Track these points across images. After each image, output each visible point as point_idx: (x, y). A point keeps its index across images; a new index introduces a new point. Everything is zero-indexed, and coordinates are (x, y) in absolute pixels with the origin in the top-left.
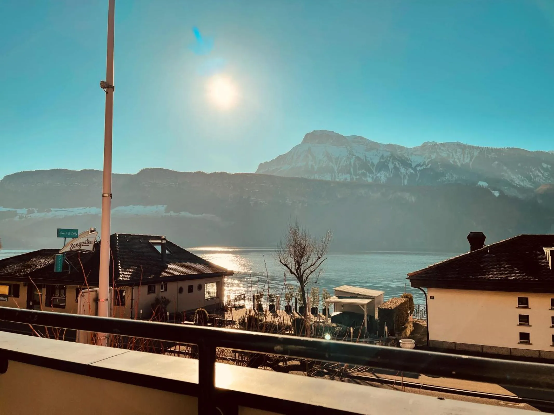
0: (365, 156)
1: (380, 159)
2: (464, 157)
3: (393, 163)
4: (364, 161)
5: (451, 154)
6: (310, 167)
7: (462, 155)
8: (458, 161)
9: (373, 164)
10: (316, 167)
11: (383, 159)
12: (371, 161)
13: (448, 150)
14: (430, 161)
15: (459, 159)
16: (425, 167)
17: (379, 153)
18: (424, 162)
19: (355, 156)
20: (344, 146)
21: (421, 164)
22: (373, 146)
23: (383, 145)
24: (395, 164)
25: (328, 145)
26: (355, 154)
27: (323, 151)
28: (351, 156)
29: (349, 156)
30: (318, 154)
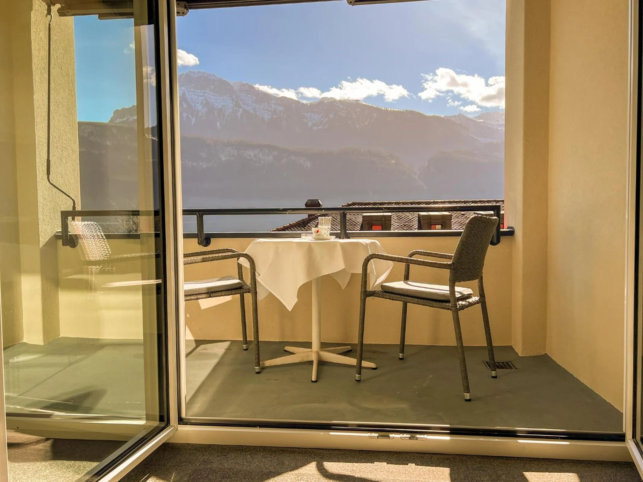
0: (255, 110)
1: (272, 114)
4: (254, 115)
9: (263, 119)
11: (276, 114)
12: (261, 116)
14: (328, 120)
16: (321, 127)
17: (271, 106)
18: (321, 121)
19: (242, 108)
20: (229, 95)
21: (318, 124)
25: (208, 92)
26: (242, 105)
27: (200, 98)
28: (238, 108)
29: (235, 108)
30: (195, 104)
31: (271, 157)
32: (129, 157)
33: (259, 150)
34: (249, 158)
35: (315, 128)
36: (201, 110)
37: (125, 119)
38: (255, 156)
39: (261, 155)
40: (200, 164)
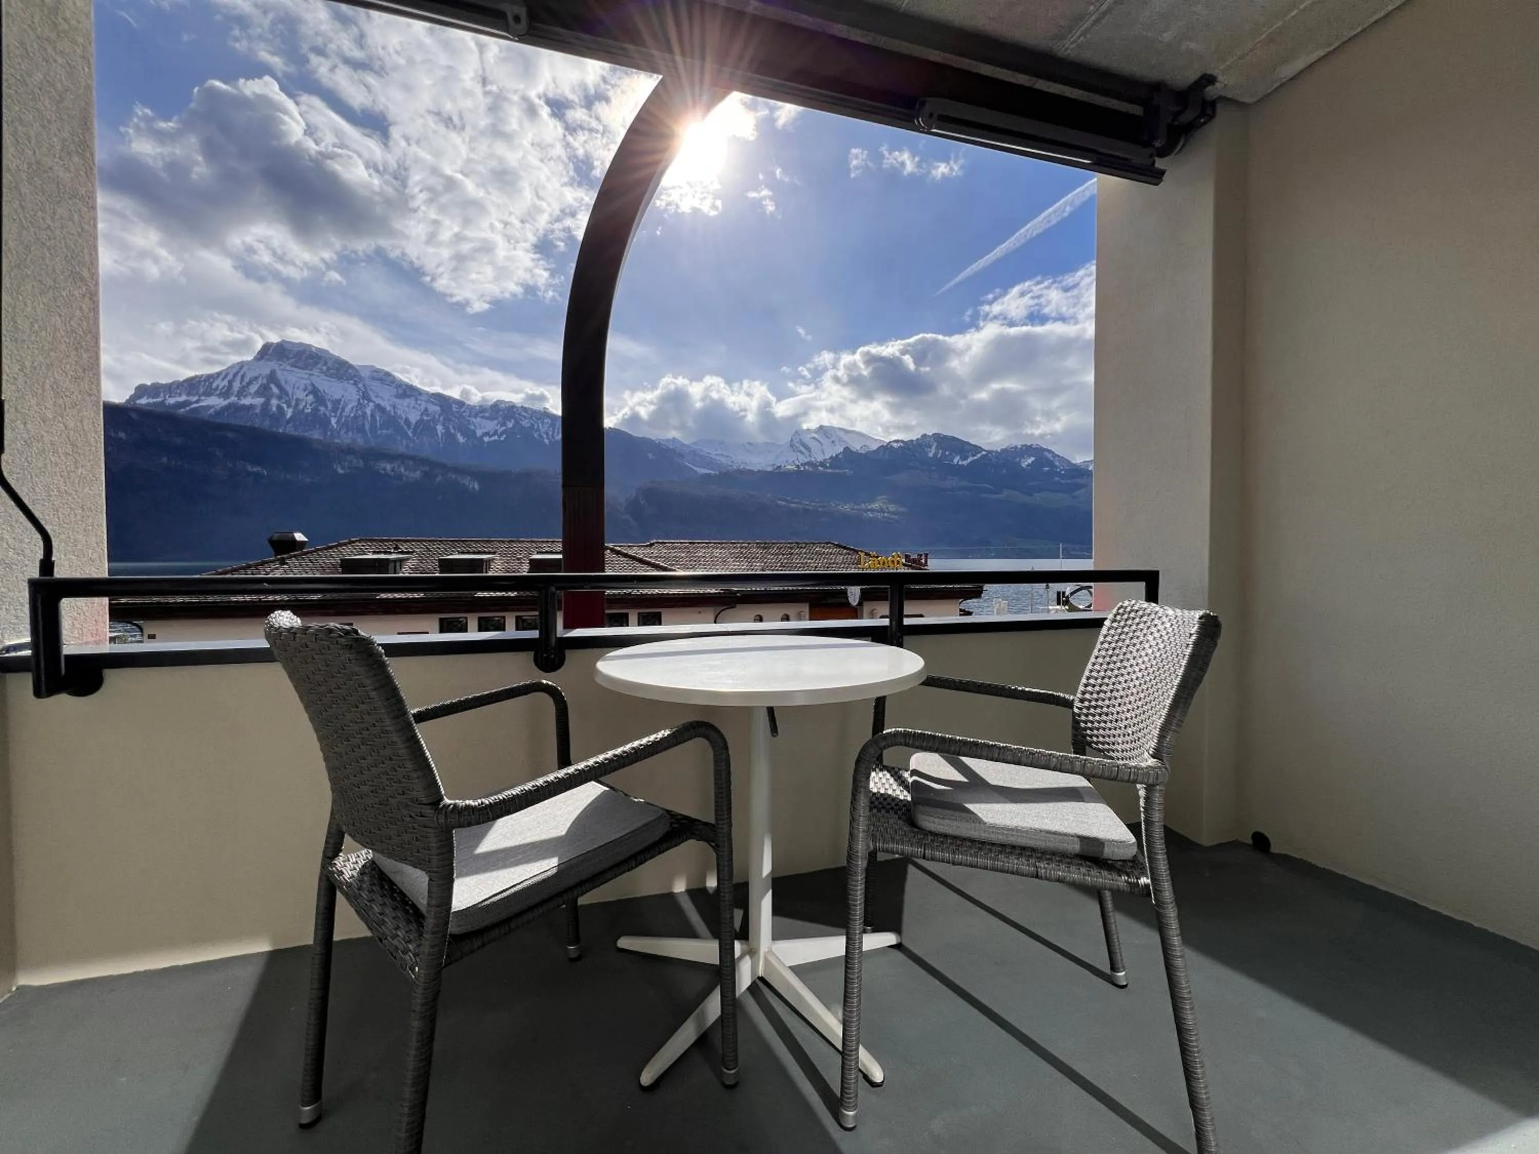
0: (394, 407)
1: (422, 415)
2: (554, 429)
3: (444, 425)
4: (393, 413)
5: (536, 425)
6: (274, 409)
7: (551, 429)
8: (545, 436)
9: (407, 421)
10: (289, 413)
11: (427, 415)
12: (404, 417)
13: (531, 418)
14: (505, 430)
15: (547, 434)
16: (496, 438)
17: (420, 405)
18: (496, 431)
19: (374, 402)
20: (352, 382)
21: (491, 433)
22: (408, 391)
23: (427, 393)
24: (448, 428)
25: (316, 374)
26: (373, 399)
27: (304, 382)
28: (366, 402)
29: (361, 401)
30: (294, 388)
31: (418, 472)
32: (165, 460)
33: (400, 462)
34: (382, 472)
35: (486, 439)
36: (305, 398)
37: (159, 400)
38: (393, 470)
39: (403, 470)
40: (300, 477)
